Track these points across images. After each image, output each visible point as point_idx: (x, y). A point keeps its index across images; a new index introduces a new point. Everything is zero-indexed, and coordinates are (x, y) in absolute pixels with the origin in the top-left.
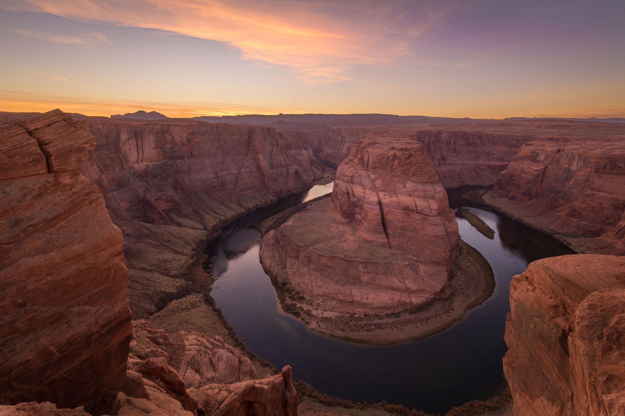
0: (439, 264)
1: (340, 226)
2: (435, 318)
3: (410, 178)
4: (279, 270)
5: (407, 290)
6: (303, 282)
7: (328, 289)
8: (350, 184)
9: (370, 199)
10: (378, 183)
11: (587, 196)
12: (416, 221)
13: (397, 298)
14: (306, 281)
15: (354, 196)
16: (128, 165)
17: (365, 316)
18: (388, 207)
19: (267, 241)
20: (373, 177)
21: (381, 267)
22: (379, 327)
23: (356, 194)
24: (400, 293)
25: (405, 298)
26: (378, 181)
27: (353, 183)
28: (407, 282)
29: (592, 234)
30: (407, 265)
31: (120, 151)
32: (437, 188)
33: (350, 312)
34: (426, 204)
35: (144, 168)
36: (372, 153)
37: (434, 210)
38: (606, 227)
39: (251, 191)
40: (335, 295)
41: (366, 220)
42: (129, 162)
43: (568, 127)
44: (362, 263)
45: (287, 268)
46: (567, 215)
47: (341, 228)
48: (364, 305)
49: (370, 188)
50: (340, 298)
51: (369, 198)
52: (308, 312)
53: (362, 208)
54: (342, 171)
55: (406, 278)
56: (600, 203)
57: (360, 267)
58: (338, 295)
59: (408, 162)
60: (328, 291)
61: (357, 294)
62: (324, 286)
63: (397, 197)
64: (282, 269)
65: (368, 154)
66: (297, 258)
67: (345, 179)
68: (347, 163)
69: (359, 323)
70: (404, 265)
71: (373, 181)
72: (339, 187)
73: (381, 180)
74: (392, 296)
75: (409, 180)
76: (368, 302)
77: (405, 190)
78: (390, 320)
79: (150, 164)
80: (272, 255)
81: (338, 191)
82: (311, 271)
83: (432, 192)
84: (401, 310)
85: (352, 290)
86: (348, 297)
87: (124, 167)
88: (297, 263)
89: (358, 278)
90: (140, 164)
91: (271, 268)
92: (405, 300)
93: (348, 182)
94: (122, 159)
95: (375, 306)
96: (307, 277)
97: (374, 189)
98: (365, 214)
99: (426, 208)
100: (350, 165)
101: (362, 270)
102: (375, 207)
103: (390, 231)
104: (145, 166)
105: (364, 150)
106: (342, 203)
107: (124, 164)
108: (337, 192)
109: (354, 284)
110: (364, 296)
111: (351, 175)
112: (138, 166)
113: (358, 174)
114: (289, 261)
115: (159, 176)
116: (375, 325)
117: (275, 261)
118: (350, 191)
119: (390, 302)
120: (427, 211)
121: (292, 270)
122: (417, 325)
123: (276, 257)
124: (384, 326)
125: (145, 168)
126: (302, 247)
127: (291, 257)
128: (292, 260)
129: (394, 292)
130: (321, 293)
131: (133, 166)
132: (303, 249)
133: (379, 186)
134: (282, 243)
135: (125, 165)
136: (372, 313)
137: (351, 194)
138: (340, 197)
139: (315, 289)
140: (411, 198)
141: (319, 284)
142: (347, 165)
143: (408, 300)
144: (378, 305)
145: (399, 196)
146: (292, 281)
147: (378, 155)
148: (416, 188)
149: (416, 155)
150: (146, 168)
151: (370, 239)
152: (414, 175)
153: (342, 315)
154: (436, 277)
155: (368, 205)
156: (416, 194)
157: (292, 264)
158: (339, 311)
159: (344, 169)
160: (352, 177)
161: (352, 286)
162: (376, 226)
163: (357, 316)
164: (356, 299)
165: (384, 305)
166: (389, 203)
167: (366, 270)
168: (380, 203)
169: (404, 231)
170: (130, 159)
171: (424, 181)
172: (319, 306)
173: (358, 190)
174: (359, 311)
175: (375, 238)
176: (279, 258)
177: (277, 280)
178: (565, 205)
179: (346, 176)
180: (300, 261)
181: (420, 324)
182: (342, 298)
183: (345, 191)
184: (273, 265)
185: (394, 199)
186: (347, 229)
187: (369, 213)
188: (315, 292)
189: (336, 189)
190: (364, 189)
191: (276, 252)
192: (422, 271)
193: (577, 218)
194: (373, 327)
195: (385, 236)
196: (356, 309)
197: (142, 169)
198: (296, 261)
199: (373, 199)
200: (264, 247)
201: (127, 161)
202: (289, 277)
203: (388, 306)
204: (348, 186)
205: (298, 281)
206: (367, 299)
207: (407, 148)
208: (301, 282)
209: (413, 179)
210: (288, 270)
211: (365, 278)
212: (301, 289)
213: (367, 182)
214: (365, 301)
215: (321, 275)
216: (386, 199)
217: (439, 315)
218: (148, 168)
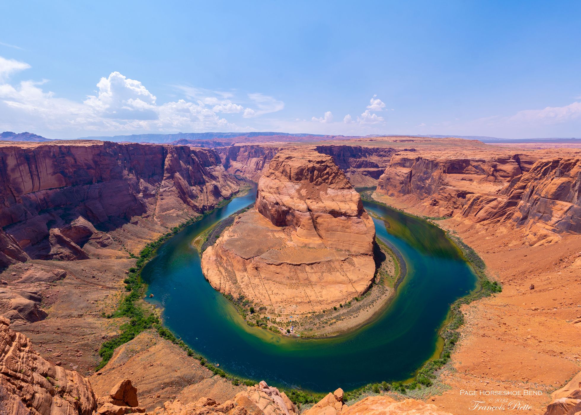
0: (367, 254)
1: (275, 234)
2: (378, 300)
3: (329, 186)
4: (230, 285)
5: (351, 282)
6: (259, 293)
7: (284, 294)
8: (278, 195)
9: (300, 206)
10: (304, 192)
11: (441, 189)
12: (342, 221)
13: (344, 290)
14: (261, 291)
15: (284, 205)
16: (21, 196)
17: (324, 312)
18: (317, 212)
19: (208, 258)
20: (297, 187)
21: (325, 265)
22: (338, 318)
23: (285, 203)
24: (345, 286)
25: (351, 289)
26: (303, 190)
27: (280, 194)
28: (348, 274)
29: (448, 216)
30: (345, 260)
31: (8, 180)
32: (353, 193)
33: (311, 311)
34: (347, 207)
35: (42, 197)
36: (292, 166)
37: (355, 210)
38: (455, 210)
39: (174, 210)
40: (292, 299)
41: (299, 226)
42: (22, 192)
43: (413, 141)
44: (309, 265)
45: (238, 282)
46: (431, 204)
47: (277, 235)
48: (320, 302)
49: (298, 198)
50: (298, 301)
51: (298, 206)
52: (273, 320)
53: (294, 216)
54: (264, 183)
55: (346, 271)
56: (449, 194)
57: (308, 268)
58: (296, 298)
59: (325, 172)
60: (285, 297)
61: (312, 293)
62: (279, 292)
63: (323, 203)
64: (233, 284)
65: (289, 167)
66: (246, 270)
67: (271, 190)
68: (268, 177)
69: (322, 319)
70: (342, 261)
71: (298, 191)
72: (268, 199)
73: (305, 190)
74: (340, 289)
75: (329, 187)
76: (323, 299)
77: (328, 196)
78: (345, 311)
79: (49, 191)
80: (218, 272)
81: (267, 202)
82: (263, 280)
83: (350, 196)
84: (351, 300)
85: (306, 291)
86: (305, 298)
87: (17, 198)
88: (246, 276)
89: (307, 279)
90: (36, 193)
91: (222, 285)
92: (351, 290)
93: (275, 193)
94: (13, 190)
95: (330, 301)
96: (261, 287)
97: (301, 197)
98: (297, 221)
99: (348, 209)
100: (272, 178)
101: (310, 271)
102: (305, 213)
103: (322, 233)
104: (43, 195)
105: (283, 163)
106: (273, 213)
107: (15, 195)
108: (266, 204)
109: (306, 285)
110: (318, 294)
111: (277, 187)
112: (34, 195)
113: (283, 185)
114: (239, 275)
115: (63, 205)
116: (335, 318)
117: (224, 277)
118: (279, 201)
119: (340, 295)
120: (349, 212)
121: (243, 283)
122: (367, 310)
123: (224, 273)
124: (342, 317)
125: (44, 197)
126: (247, 260)
127: (239, 270)
128: (241, 273)
129: (340, 285)
130: (279, 300)
131: (27, 196)
132: (249, 260)
133: (305, 195)
134: (225, 258)
135: (18, 197)
136: (329, 307)
137: (281, 204)
138: (270, 208)
139: (272, 297)
140: (334, 202)
141: (275, 291)
142: (268, 178)
143: (354, 290)
144: (332, 299)
145: (324, 201)
146: (247, 294)
147: (299, 167)
148: (336, 194)
149: (332, 166)
150: (46, 198)
151: (307, 242)
152: (331, 183)
153: (304, 316)
154: (367, 266)
155: (299, 212)
156: (337, 199)
157: (242, 277)
158: (301, 313)
159: (266, 181)
160: (277, 188)
161: (305, 288)
162: (309, 230)
163: (317, 314)
164: (311, 299)
165: (336, 298)
166: (318, 209)
167: (313, 271)
168: (309, 210)
169: (333, 231)
170: (23, 188)
171: (340, 187)
172: (281, 312)
173: (286, 200)
174: (318, 309)
175: (311, 241)
176: (227, 274)
177: (232, 296)
178: (427, 197)
179: (271, 188)
180: (249, 273)
181: (369, 308)
182: (300, 301)
183: (275, 202)
184: (222, 282)
185: (320, 204)
186: (282, 235)
187: (301, 220)
188: (274, 300)
189: (265, 200)
190: (292, 198)
191: (221, 269)
192: (356, 263)
193: (437, 206)
194: (334, 320)
195: (319, 238)
196: (315, 307)
197: (40, 199)
198: (245, 273)
199: (303, 206)
200: (206, 265)
201: (19, 191)
202: (244, 291)
203: (340, 298)
204: (276, 197)
205: (253, 292)
206: (321, 297)
207: (323, 160)
208: (257, 293)
209: (332, 186)
210: (240, 284)
211: (314, 278)
212: (259, 300)
213: (293, 192)
214: (320, 299)
215: (274, 282)
216: (314, 206)
217: (378, 297)
218: (48, 196)
